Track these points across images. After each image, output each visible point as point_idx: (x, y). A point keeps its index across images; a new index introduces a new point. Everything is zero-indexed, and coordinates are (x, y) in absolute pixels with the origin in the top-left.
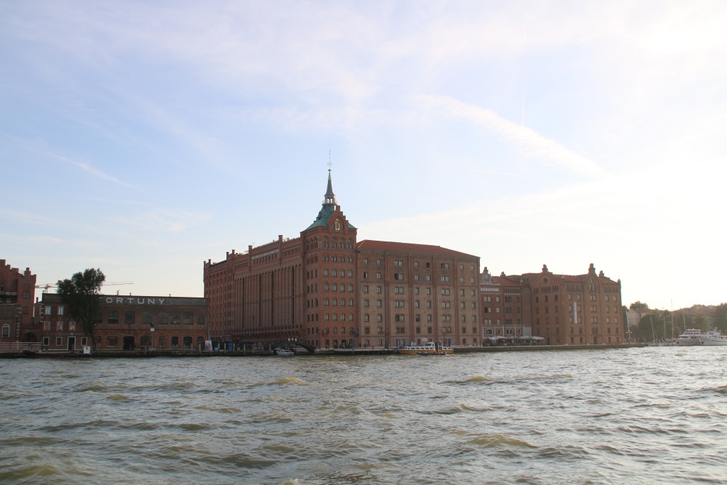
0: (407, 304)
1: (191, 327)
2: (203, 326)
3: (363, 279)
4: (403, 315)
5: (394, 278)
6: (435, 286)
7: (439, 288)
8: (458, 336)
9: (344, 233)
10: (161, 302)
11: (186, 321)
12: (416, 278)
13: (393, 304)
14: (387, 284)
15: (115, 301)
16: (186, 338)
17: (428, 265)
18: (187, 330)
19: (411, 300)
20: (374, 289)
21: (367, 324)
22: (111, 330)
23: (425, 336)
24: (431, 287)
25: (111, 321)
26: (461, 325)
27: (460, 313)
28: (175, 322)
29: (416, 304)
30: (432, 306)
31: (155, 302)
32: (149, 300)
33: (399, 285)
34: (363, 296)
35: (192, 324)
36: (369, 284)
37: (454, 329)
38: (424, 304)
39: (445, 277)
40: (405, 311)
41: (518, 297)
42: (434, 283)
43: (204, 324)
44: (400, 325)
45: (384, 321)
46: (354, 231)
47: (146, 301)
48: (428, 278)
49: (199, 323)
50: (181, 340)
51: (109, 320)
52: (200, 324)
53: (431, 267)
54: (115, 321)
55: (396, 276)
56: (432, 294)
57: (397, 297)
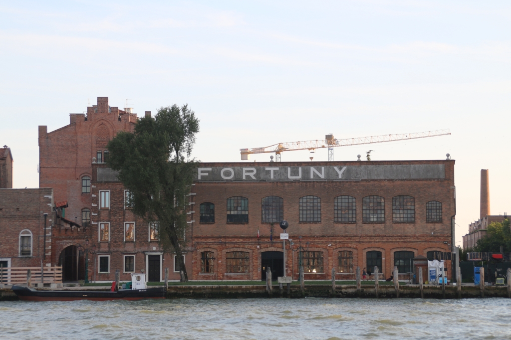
1: (409, 229)
2: (438, 226)
10: (340, 173)
11: (400, 215)
15: (238, 175)
16: (399, 256)
18: (400, 237)
22: (234, 237)
25: (233, 219)
28: (373, 218)
31: (327, 174)
32: (313, 169)
35: (413, 222)
43: (440, 221)
47: (306, 173)
49: (429, 221)
50: (388, 259)
51: (229, 216)
52: (433, 222)
54: (242, 219)
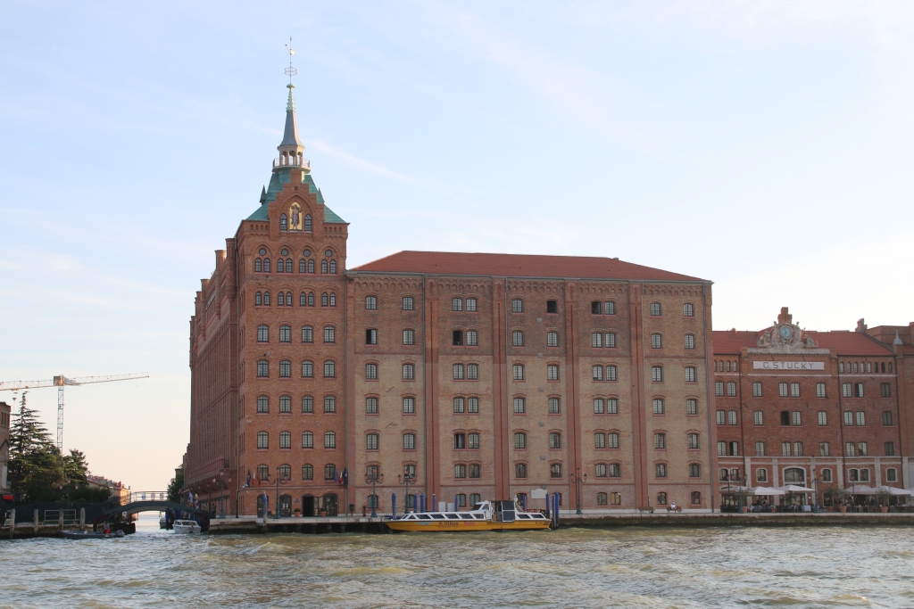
0: (487, 407)
3: (361, 344)
4: (476, 433)
5: (450, 341)
6: (572, 359)
7: (584, 364)
8: (641, 486)
9: (312, 237)
12: (517, 338)
13: (445, 406)
14: (430, 356)
17: (552, 306)
19: (499, 395)
20: (391, 369)
21: (373, 457)
23: (543, 486)
24: (562, 361)
26: (652, 456)
27: (650, 427)
29: (515, 405)
30: (564, 409)
33: (466, 358)
34: (362, 386)
36: (378, 358)
37: (628, 468)
38: (538, 404)
39: (602, 334)
40: (483, 422)
41: (885, 383)
42: (569, 351)
44: (468, 456)
45: (421, 449)
46: (339, 229)
48: (552, 339)
53: (560, 309)
55: (458, 337)
56: (563, 379)
57: (459, 388)
